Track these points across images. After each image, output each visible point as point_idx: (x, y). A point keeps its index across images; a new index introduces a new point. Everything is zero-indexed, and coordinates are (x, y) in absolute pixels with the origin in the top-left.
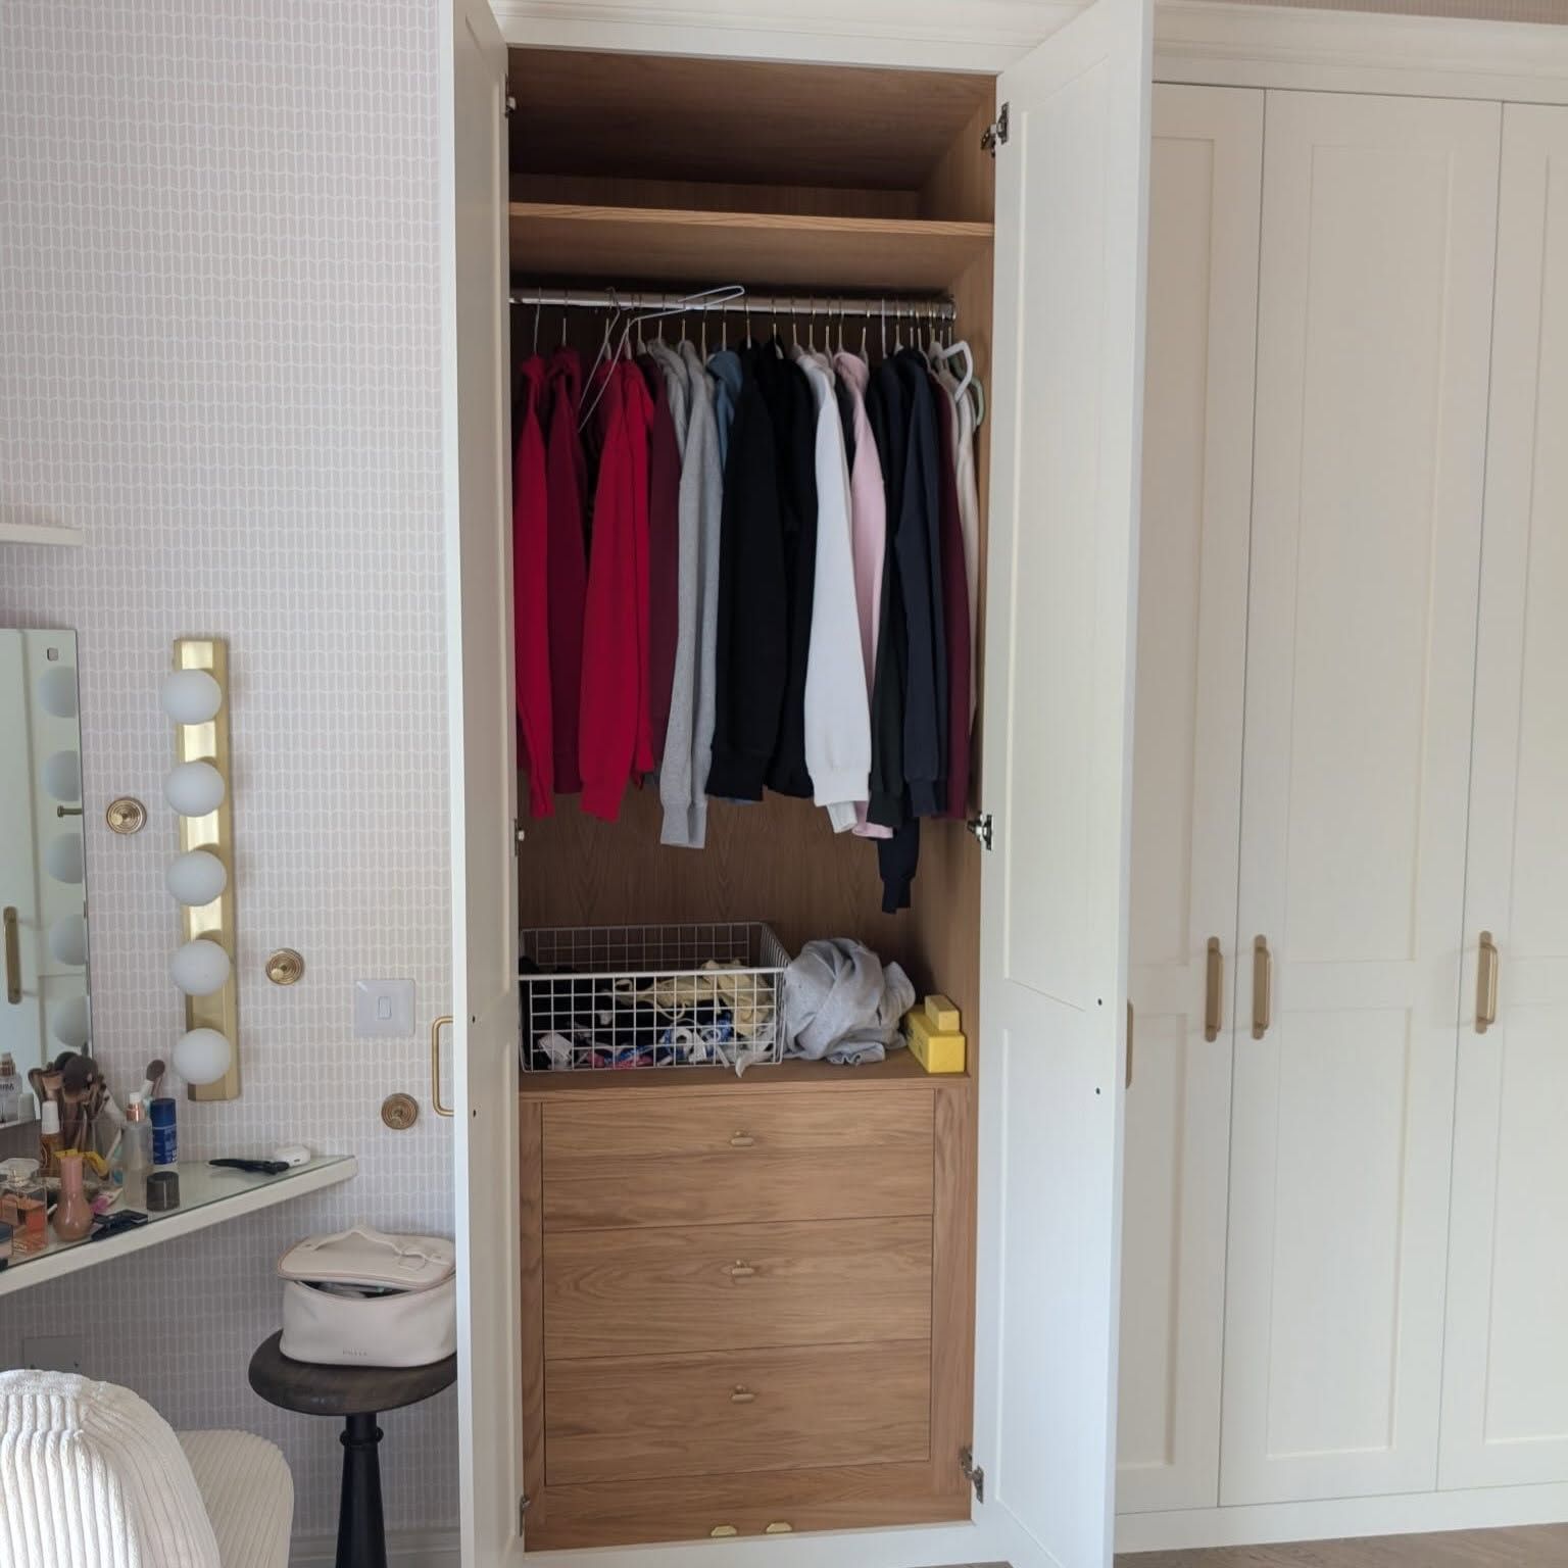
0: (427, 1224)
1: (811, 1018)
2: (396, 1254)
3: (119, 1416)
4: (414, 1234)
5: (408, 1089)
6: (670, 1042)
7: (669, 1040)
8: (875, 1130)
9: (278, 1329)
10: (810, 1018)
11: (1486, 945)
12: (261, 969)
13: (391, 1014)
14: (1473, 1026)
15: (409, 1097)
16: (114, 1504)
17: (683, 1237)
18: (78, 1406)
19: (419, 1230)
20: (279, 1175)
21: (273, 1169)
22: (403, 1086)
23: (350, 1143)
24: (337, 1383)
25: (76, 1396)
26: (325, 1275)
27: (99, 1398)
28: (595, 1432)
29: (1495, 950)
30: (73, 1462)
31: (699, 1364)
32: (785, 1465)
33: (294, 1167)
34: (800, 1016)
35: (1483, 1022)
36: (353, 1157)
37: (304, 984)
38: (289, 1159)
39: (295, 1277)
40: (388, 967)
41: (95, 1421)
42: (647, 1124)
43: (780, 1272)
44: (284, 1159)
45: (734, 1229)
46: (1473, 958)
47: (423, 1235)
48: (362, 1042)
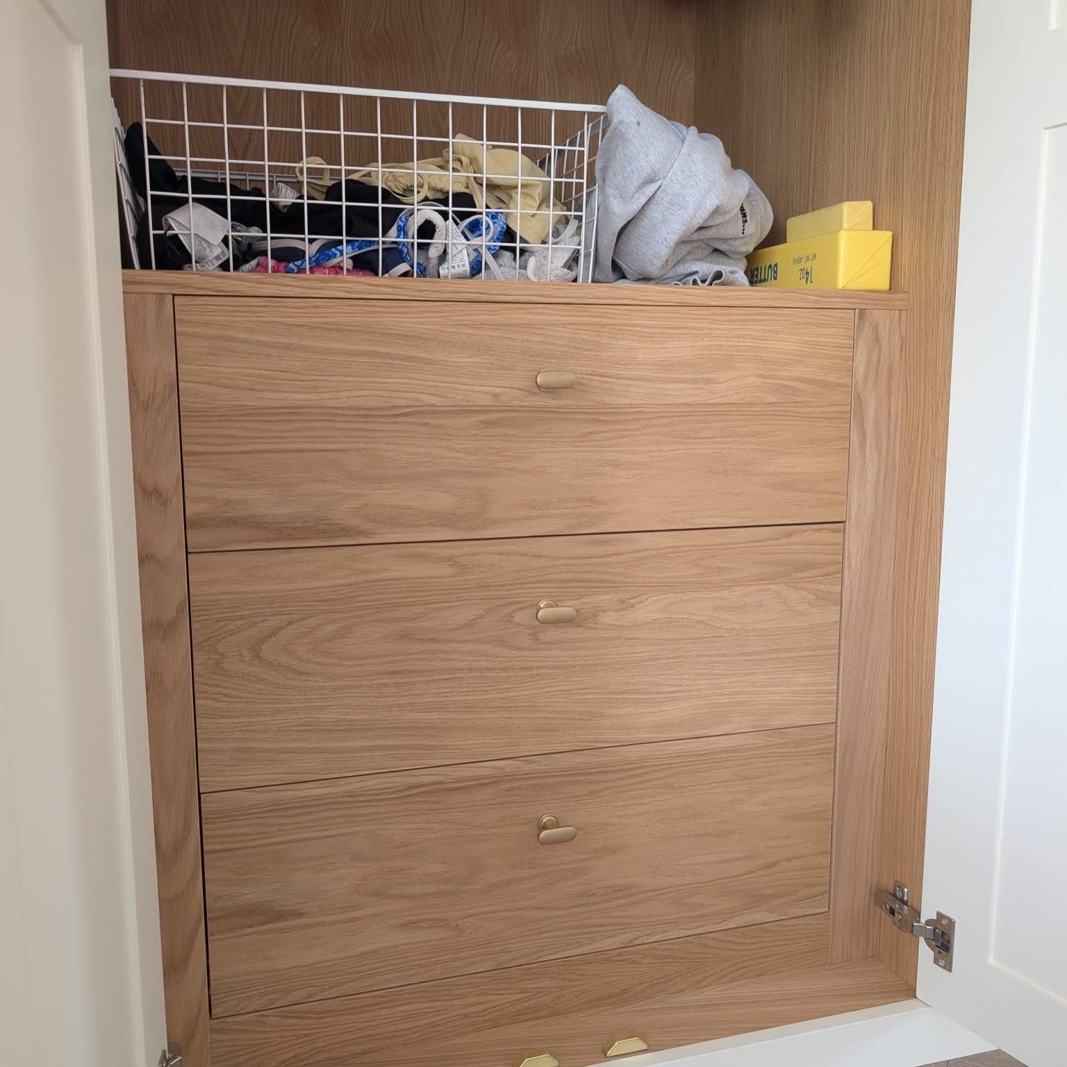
1: (653, 187)
6: (406, 235)
7: (403, 231)
8: (762, 376)
10: (651, 188)
17: (451, 561)
28: (300, 915)
31: (481, 783)
32: (617, 941)
34: (636, 182)
42: (382, 349)
43: (609, 618)
45: (534, 545)
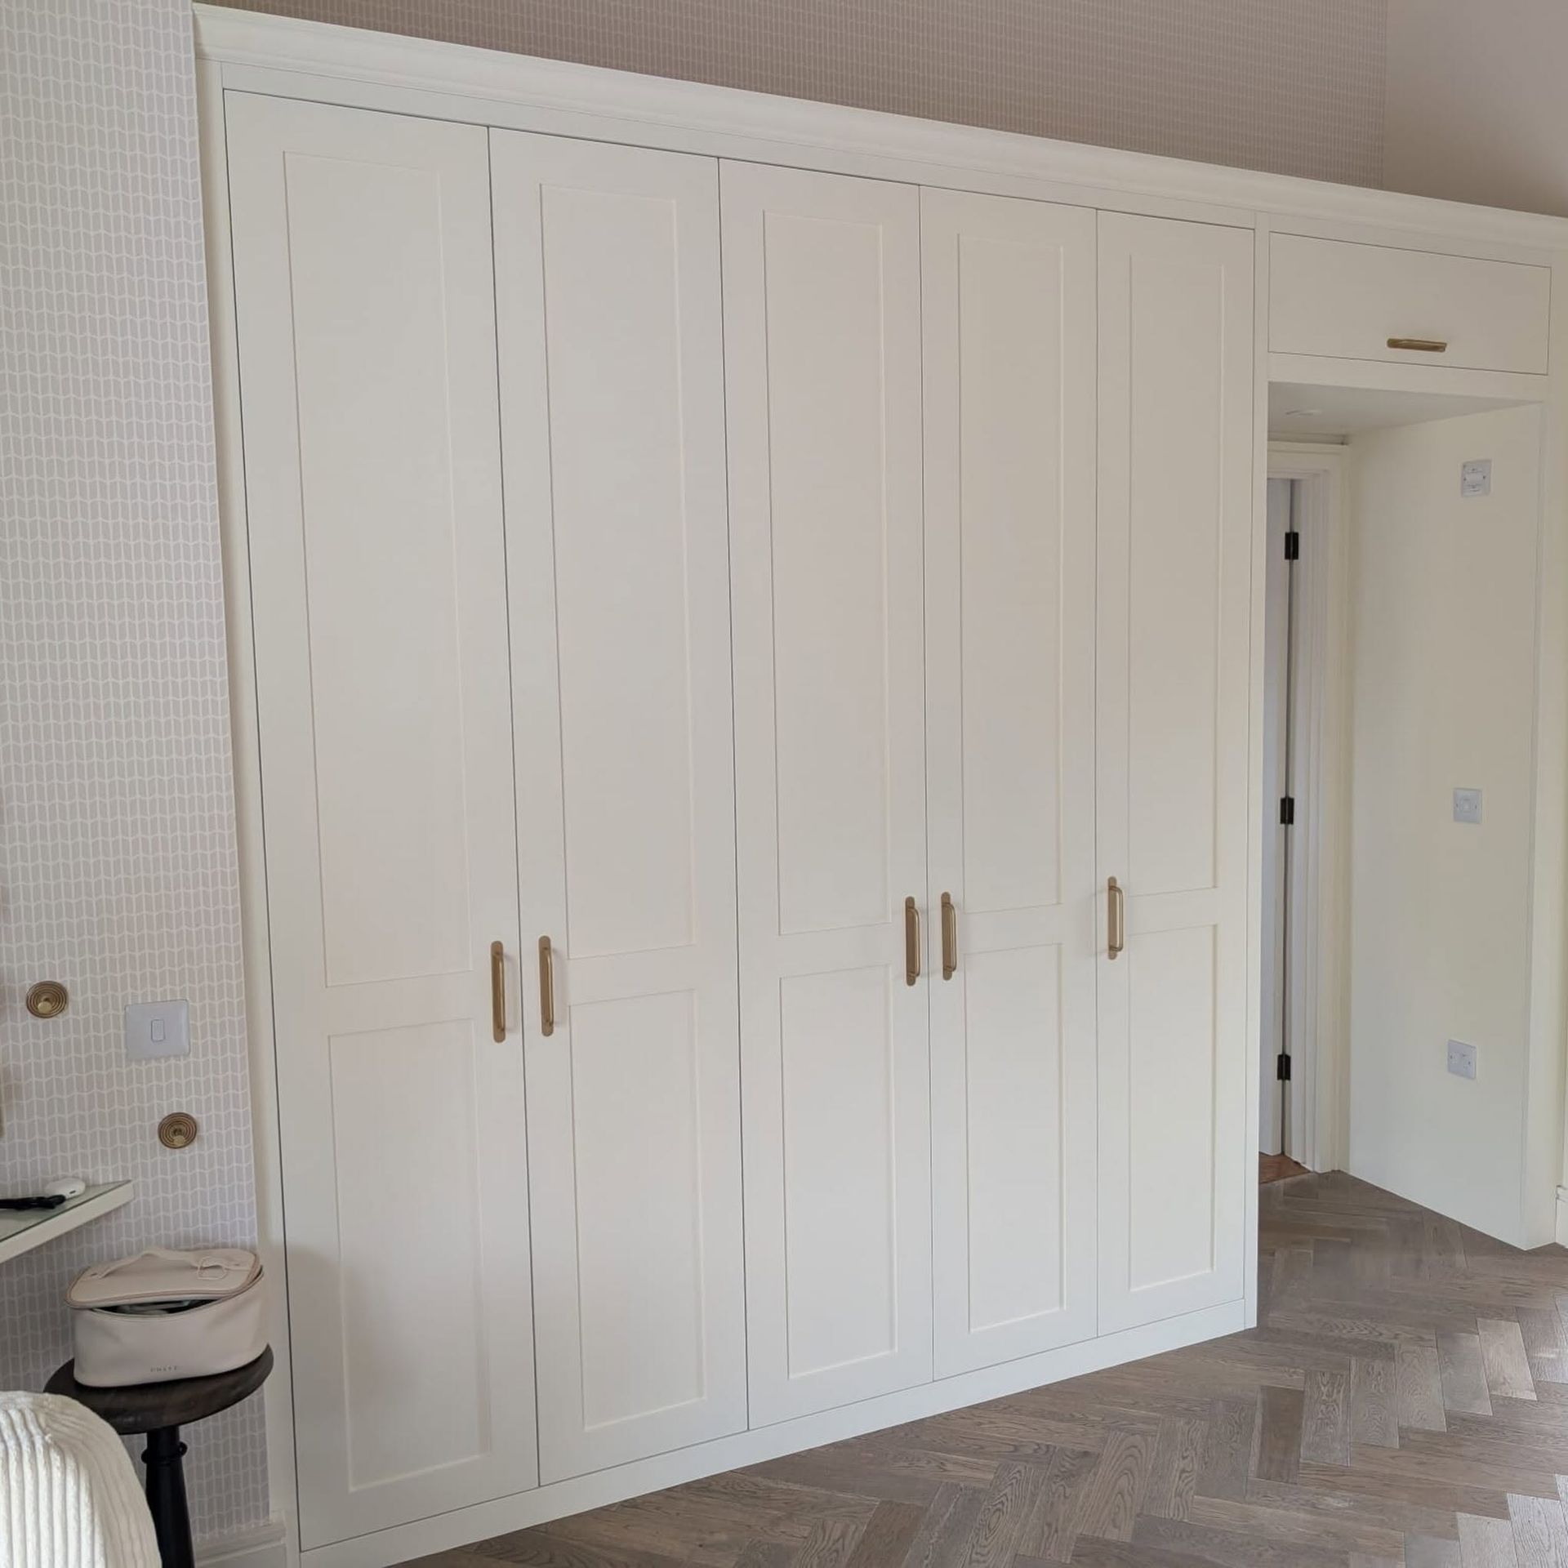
0: (210, 1238)
2: (196, 1268)
3: (74, 1419)
4: (206, 1248)
5: (185, 1109)
9: (71, 1358)
11: (1113, 887)
12: (21, 1004)
13: (165, 1038)
14: (1106, 955)
15: (187, 1116)
16: (84, 1497)
18: (37, 1417)
19: (201, 1244)
20: (58, 1208)
21: (49, 1204)
22: (179, 1104)
23: (125, 1169)
24: (151, 1400)
25: (31, 1407)
26: (123, 1298)
27: (51, 1407)
29: (1120, 891)
30: (49, 1464)
33: (71, 1198)
35: (1113, 950)
36: (129, 1181)
37: (69, 1014)
38: (65, 1191)
39: (91, 1305)
40: (159, 990)
41: (55, 1426)
44: (59, 1192)
46: (1104, 898)
47: (215, 1247)
48: (134, 1066)
